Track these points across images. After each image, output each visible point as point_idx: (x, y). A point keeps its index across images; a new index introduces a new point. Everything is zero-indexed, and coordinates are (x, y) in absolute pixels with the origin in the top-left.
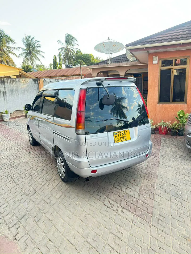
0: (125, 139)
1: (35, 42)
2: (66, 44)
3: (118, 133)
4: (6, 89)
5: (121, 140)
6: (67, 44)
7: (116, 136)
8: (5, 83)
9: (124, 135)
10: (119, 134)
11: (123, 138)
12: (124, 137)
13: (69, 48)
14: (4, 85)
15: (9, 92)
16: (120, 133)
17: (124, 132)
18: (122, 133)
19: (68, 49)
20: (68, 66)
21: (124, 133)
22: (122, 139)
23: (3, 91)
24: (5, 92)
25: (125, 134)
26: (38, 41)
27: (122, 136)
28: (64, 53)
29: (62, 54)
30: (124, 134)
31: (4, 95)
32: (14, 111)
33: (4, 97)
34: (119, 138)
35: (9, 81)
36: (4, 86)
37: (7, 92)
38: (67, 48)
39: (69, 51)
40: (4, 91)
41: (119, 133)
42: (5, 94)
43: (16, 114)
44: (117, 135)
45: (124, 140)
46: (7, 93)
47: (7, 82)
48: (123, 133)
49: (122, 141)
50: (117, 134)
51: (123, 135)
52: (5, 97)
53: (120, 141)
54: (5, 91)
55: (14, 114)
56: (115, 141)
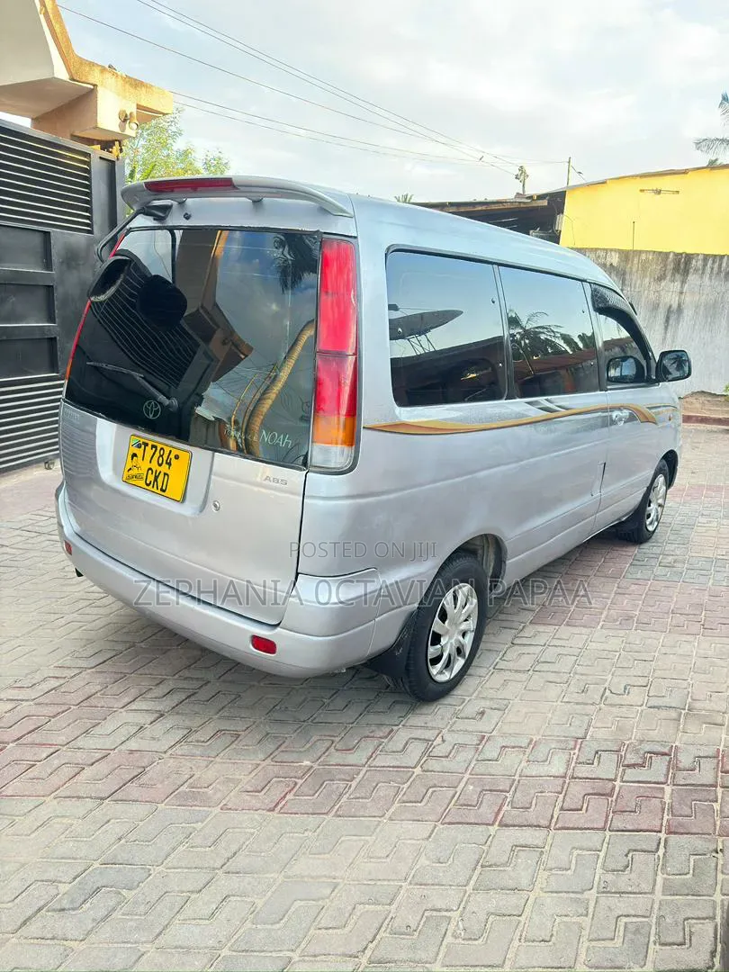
0: (159, 488)
3: (146, 445)
4: (688, 299)
5: (148, 482)
7: (134, 455)
8: (687, 275)
9: (165, 468)
10: (149, 451)
11: (156, 478)
12: (162, 475)
14: (683, 282)
15: (696, 313)
16: (152, 448)
17: (167, 450)
18: (157, 454)
21: (165, 458)
22: (151, 478)
23: (670, 307)
24: (680, 309)
25: (169, 464)
27: (154, 466)
30: (166, 462)
31: (671, 322)
32: (693, 393)
33: (666, 328)
34: (145, 466)
35: (712, 269)
36: (682, 287)
37: (685, 311)
40: (675, 306)
41: (148, 444)
42: (673, 317)
43: (698, 406)
44: (140, 453)
45: (155, 489)
46: (688, 313)
47: (700, 272)
48: (162, 456)
49: (147, 485)
50: (140, 447)
51: (160, 465)
52: (669, 327)
53: (142, 483)
54: (679, 305)
55: (687, 405)
56: (126, 474)
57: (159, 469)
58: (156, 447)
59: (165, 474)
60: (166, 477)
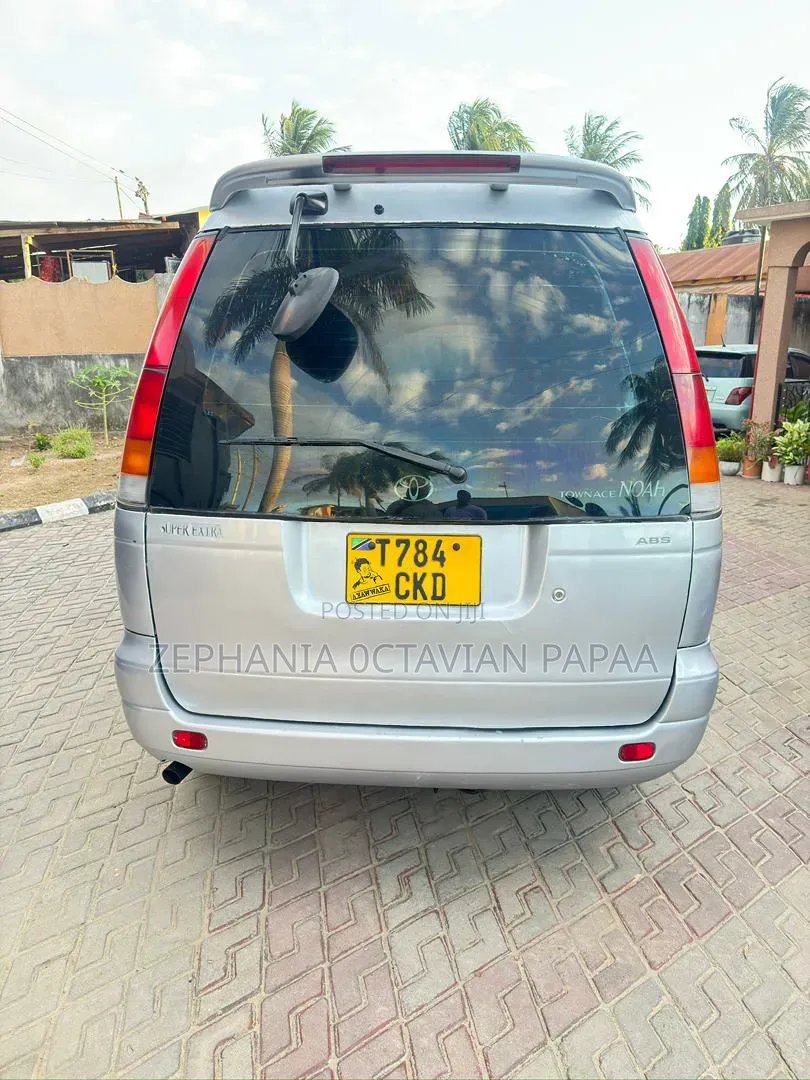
0: (430, 594)
1: (619, 142)
2: (770, 136)
3: (384, 542)
5: (402, 593)
6: (774, 135)
9: (432, 567)
10: (393, 552)
11: (418, 585)
12: (429, 578)
13: (777, 154)
16: (398, 543)
17: (431, 541)
18: (412, 550)
19: (771, 159)
20: (737, 235)
21: (430, 552)
22: (406, 586)
25: (441, 559)
26: (634, 134)
27: (409, 567)
28: (751, 180)
29: (738, 187)
30: (435, 558)
34: (389, 573)
38: (768, 154)
39: (778, 167)
41: (393, 540)
44: (374, 556)
45: (420, 600)
48: (423, 552)
49: (410, 599)
50: (372, 547)
51: (421, 565)
53: (391, 597)
56: (352, 591)
57: (420, 571)
58: (407, 543)
59: (435, 576)
60: (439, 579)
